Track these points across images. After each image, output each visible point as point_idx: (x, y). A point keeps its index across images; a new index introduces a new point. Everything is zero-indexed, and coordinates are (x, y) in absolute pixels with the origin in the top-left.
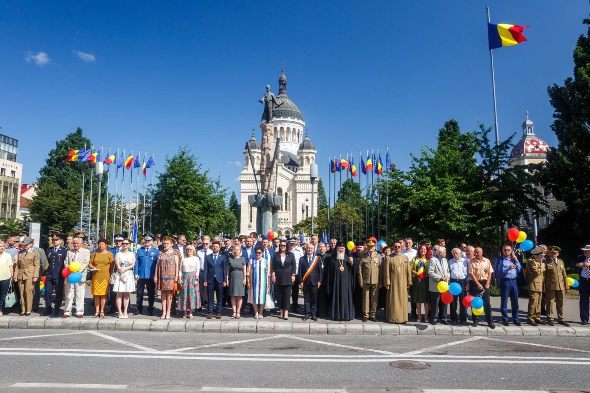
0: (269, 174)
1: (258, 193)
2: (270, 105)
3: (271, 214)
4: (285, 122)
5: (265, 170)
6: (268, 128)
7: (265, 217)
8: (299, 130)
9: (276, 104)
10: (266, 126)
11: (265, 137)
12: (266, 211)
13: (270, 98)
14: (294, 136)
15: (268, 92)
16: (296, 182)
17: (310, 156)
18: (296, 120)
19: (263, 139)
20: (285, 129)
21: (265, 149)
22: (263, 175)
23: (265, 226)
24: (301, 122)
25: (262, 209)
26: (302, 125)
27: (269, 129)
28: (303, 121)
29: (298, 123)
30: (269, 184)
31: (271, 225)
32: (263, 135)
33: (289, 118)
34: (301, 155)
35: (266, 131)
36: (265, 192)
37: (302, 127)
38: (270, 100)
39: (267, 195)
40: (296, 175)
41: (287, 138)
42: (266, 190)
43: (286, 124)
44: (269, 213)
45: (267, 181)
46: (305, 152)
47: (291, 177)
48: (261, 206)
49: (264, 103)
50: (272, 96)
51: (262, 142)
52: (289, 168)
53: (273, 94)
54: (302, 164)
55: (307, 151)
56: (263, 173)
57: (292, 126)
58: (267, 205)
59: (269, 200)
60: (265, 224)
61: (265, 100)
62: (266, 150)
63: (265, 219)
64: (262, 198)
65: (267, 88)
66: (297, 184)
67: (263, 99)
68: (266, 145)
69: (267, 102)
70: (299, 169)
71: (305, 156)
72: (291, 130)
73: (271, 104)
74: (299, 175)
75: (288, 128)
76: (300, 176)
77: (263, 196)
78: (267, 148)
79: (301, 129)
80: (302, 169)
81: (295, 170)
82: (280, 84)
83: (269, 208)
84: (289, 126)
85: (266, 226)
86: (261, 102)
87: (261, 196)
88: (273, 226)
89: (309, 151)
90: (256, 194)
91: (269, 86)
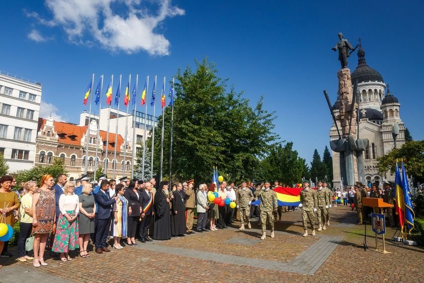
0: (350, 118)
1: (340, 138)
2: (344, 51)
3: (355, 158)
4: (367, 85)
5: (344, 114)
6: (343, 73)
7: (348, 160)
8: (380, 90)
9: (350, 49)
10: (342, 71)
11: (342, 82)
12: (349, 154)
13: (343, 44)
14: (376, 96)
15: (341, 39)
16: (381, 133)
17: (394, 108)
18: (376, 82)
19: (340, 85)
20: (367, 91)
21: (342, 94)
22: (343, 119)
23: (348, 171)
24: (381, 83)
25: (345, 153)
26: (383, 86)
27: (345, 74)
28: (383, 82)
29: (379, 85)
30: (350, 128)
31: (356, 170)
32: (340, 81)
33: (370, 81)
34: (384, 109)
35: (342, 76)
36: (346, 136)
37: (383, 88)
38: (344, 46)
39: (348, 139)
40: (381, 127)
41: (369, 99)
42: (347, 134)
43: (367, 87)
44: (353, 158)
45: (347, 124)
46: (387, 106)
47: (376, 129)
48: (343, 150)
49: (338, 51)
50: (345, 42)
51: (339, 88)
52: (374, 122)
53: (346, 40)
54: (386, 117)
55: (390, 104)
56: (343, 117)
57: (373, 88)
58: (350, 149)
59: (351, 143)
60: (348, 168)
61: (338, 48)
62: (344, 94)
63: (348, 163)
64: (344, 142)
65: (339, 36)
66: (383, 135)
67: (336, 47)
68: (344, 90)
69: (340, 49)
70: (384, 122)
71: (388, 109)
72: (373, 91)
73: (345, 49)
74: (384, 126)
75: (370, 90)
76: (385, 128)
77: (345, 140)
78: (345, 92)
79: (383, 89)
80: (387, 121)
81: (380, 123)
82: (359, 56)
83: (352, 151)
84: (370, 88)
85: (350, 170)
86: (335, 49)
87: (343, 140)
88: (358, 170)
89: (392, 104)
90: (337, 139)
91: (341, 34)
